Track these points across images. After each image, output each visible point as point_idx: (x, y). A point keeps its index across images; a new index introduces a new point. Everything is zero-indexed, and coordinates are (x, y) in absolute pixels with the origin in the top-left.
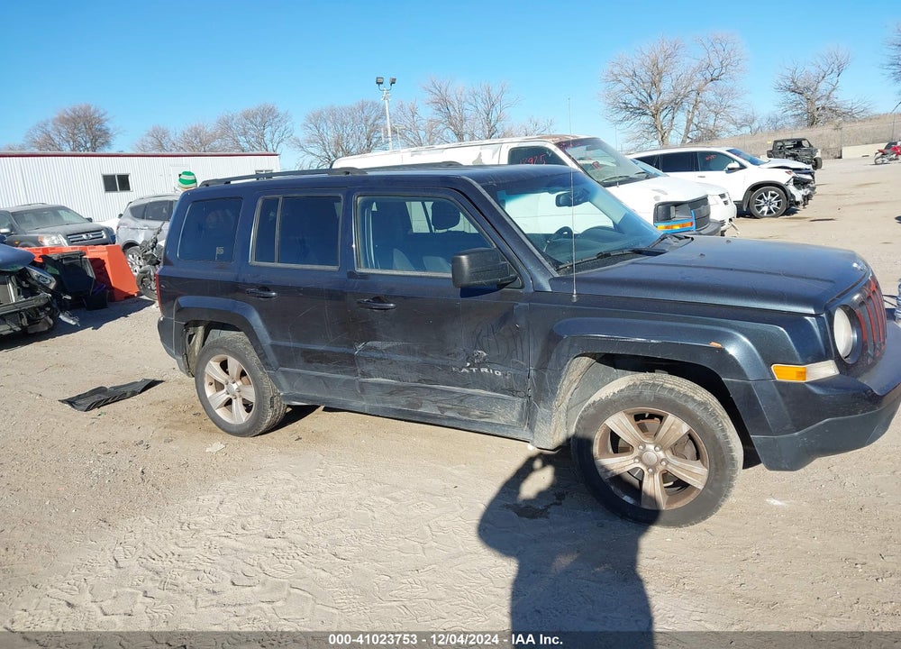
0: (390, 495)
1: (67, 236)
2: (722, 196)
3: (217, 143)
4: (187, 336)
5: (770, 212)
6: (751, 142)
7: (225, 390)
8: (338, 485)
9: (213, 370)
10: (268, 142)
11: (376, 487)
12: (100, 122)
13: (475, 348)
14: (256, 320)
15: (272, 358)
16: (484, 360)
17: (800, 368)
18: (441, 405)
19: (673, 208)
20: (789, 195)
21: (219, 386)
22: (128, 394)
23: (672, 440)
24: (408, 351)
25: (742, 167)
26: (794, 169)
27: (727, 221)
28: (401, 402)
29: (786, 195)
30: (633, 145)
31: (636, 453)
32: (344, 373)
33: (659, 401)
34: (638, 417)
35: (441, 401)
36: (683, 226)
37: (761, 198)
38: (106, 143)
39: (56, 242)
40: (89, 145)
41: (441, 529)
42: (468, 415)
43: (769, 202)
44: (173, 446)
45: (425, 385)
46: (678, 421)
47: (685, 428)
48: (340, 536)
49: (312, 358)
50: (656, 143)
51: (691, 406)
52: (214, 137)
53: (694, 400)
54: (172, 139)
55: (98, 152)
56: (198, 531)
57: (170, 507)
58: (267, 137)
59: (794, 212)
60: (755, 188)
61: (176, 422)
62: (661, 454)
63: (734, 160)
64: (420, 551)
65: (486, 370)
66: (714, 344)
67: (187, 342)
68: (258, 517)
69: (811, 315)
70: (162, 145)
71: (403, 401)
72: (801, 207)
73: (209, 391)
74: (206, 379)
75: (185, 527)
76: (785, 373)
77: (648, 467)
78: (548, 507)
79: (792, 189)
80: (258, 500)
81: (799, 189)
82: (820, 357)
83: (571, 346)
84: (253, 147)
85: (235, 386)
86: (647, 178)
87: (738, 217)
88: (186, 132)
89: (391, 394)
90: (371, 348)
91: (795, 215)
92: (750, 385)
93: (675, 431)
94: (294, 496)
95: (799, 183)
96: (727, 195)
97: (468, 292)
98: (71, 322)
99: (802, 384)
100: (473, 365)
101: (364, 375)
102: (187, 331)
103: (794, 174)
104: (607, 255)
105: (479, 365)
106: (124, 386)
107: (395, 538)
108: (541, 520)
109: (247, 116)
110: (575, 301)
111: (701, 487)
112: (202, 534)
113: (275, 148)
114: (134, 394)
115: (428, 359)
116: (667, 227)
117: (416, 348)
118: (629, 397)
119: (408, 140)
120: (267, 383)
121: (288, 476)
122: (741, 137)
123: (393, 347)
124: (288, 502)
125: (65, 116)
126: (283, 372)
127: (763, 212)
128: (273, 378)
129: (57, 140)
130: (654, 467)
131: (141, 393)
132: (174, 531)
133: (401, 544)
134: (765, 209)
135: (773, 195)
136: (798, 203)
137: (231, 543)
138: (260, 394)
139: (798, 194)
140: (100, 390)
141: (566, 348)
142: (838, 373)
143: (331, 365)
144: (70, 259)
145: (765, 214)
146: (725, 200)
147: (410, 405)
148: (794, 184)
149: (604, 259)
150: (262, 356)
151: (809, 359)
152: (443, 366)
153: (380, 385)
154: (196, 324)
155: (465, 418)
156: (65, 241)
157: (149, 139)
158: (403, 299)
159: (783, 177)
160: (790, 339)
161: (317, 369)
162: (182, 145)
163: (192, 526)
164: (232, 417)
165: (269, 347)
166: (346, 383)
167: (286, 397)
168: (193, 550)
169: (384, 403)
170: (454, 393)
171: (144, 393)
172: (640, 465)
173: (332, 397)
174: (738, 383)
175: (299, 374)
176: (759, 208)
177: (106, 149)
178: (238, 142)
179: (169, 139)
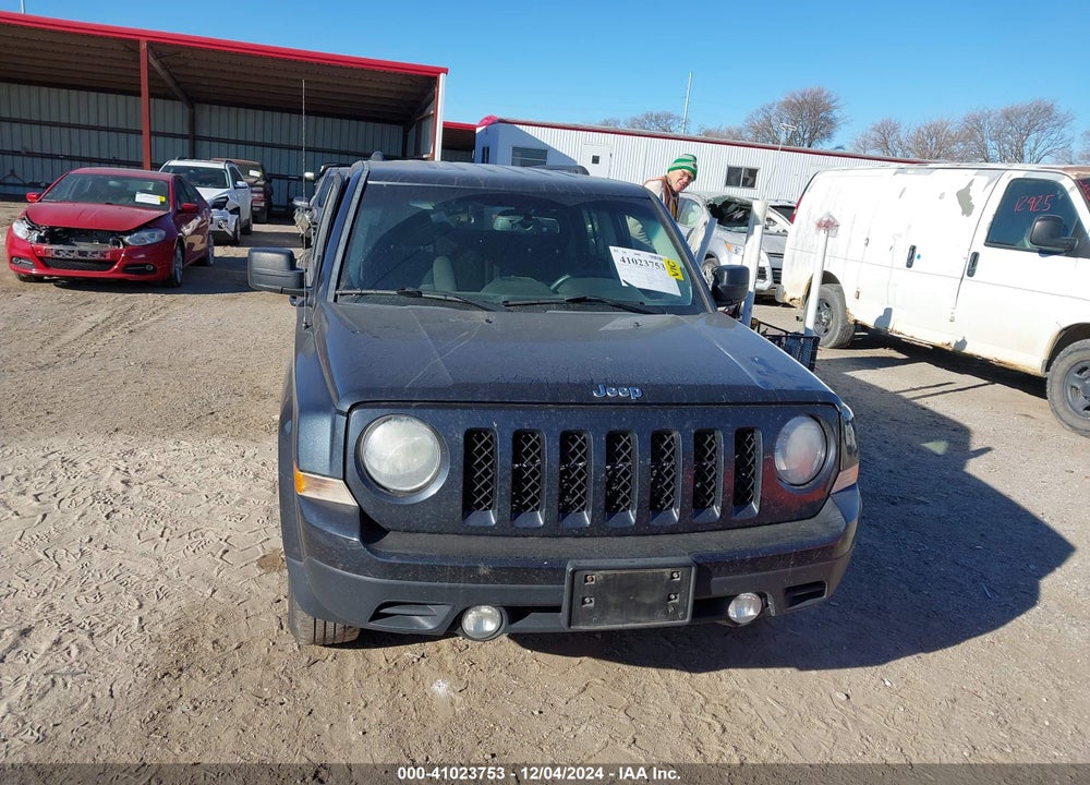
12: (828, 109)
38: (829, 135)
40: (807, 136)
52: (955, 140)
54: (901, 137)
55: (813, 149)
70: (886, 144)
88: (923, 129)
99: (298, 495)
109: (1008, 115)
125: (793, 100)
142: (354, 503)
151: (309, 467)
157: (874, 134)
162: (911, 145)
177: (825, 142)
178: (985, 148)
179: (898, 136)
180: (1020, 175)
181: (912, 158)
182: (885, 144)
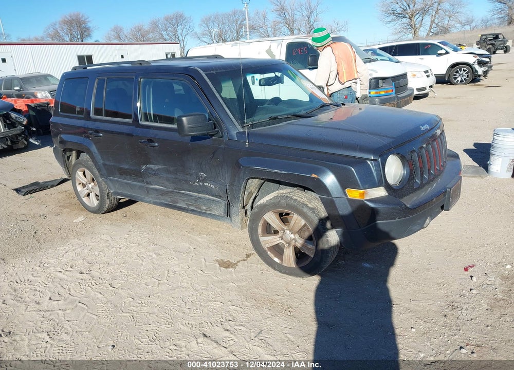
0: (157, 252)
1: (50, 92)
2: (426, 72)
3: (151, 35)
4: (66, 157)
5: (462, 81)
6: (470, 35)
7: (86, 188)
8: (132, 245)
9: (79, 176)
10: (179, 35)
11: (152, 247)
12: (85, 23)
13: (200, 172)
14: (94, 149)
15: (104, 172)
16: (205, 178)
17: (362, 191)
18: (187, 203)
19: (380, 81)
20: (474, 71)
21: (84, 186)
22: (49, 186)
23: (297, 228)
24: (168, 171)
25: (447, 53)
26: (478, 55)
27: (428, 87)
28: (167, 200)
29: (473, 71)
30: (396, 37)
31: (280, 234)
32: (139, 181)
33: (289, 206)
34: (281, 215)
35: (186, 200)
36: (387, 92)
37: (457, 72)
38: (89, 35)
39: (44, 95)
40: (79, 37)
41: (174, 273)
42: (200, 209)
43: (463, 75)
44: (59, 218)
45: (178, 191)
46: (299, 218)
47: (303, 222)
48: (119, 274)
49: (123, 173)
50: (411, 35)
51: (305, 210)
52: (148, 32)
53: (307, 207)
55: (83, 42)
56: (47, 268)
57: (40, 253)
58: (179, 32)
59: (479, 81)
60: (453, 66)
61: (66, 204)
62: (292, 236)
63: (442, 49)
64: (156, 285)
65: (207, 184)
66: (314, 176)
67: (66, 160)
68: (82, 261)
69: (371, 160)
71: (169, 199)
72: (481, 78)
73: (79, 188)
74: (77, 181)
75: (42, 265)
76: (354, 194)
77: (287, 243)
78: (239, 262)
79: (477, 67)
80: (86, 251)
81: (481, 67)
82: (374, 185)
83: (244, 173)
84: (171, 38)
85: (90, 186)
86: (370, 62)
87: (436, 84)
88: (133, 29)
89: (162, 195)
90: (149, 168)
91: (478, 83)
92: (333, 200)
93: (298, 223)
94: (106, 250)
95: (481, 63)
96: (429, 71)
97: (195, 138)
98: (36, 143)
99: (362, 201)
100: (200, 181)
101: (148, 183)
102: (65, 154)
103: (478, 58)
104: (276, 118)
105: (203, 181)
106: (52, 181)
107: (147, 277)
108: (231, 270)
109: (167, 19)
110: (247, 146)
111: (312, 256)
112: (48, 270)
113: (183, 38)
114: (52, 186)
115: (178, 176)
116: (376, 93)
117: (171, 170)
118: (274, 203)
119: (261, 33)
120: (104, 185)
121: (108, 238)
122: (464, 32)
123: (160, 169)
124: (101, 253)
125: (66, 19)
126: (110, 180)
127: (458, 81)
128: (106, 184)
129: (61, 33)
130: (289, 243)
131: (57, 186)
132: (35, 267)
133: (149, 281)
134: (459, 79)
135: (464, 71)
136: (479, 76)
137: (61, 275)
138: (101, 191)
139: (480, 70)
140: (36, 184)
141: (242, 174)
142: (387, 194)
143: (132, 177)
144: (42, 106)
145: (459, 82)
146: (427, 74)
147: (173, 201)
148: (478, 64)
149: (274, 120)
150: (99, 170)
151: (367, 186)
152: (185, 181)
153: (156, 190)
154: (71, 150)
155: (199, 210)
156: (49, 95)
157: (113, 33)
158: (162, 141)
159: (471, 60)
160: (355, 174)
161: (125, 179)
162: (131, 37)
163: (46, 265)
164: (90, 202)
165: (102, 165)
166: (140, 187)
167: (115, 193)
168: (39, 278)
169: (160, 200)
170: (192, 196)
171: (58, 186)
172: (282, 241)
173: (136, 195)
174: (327, 199)
175: (117, 181)
176: (455, 79)
177: (89, 39)
178: (162, 35)
179: (124, 33)
180: (290, 41)
181: (133, 42)
182: (119, 37)
